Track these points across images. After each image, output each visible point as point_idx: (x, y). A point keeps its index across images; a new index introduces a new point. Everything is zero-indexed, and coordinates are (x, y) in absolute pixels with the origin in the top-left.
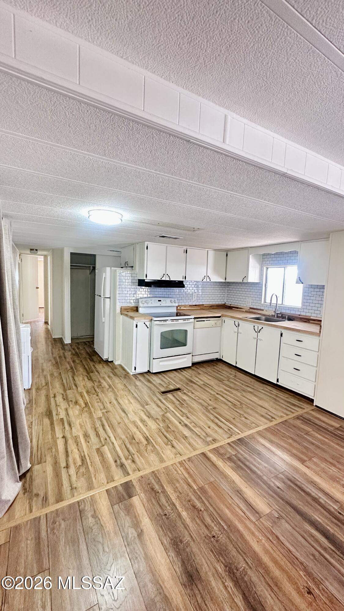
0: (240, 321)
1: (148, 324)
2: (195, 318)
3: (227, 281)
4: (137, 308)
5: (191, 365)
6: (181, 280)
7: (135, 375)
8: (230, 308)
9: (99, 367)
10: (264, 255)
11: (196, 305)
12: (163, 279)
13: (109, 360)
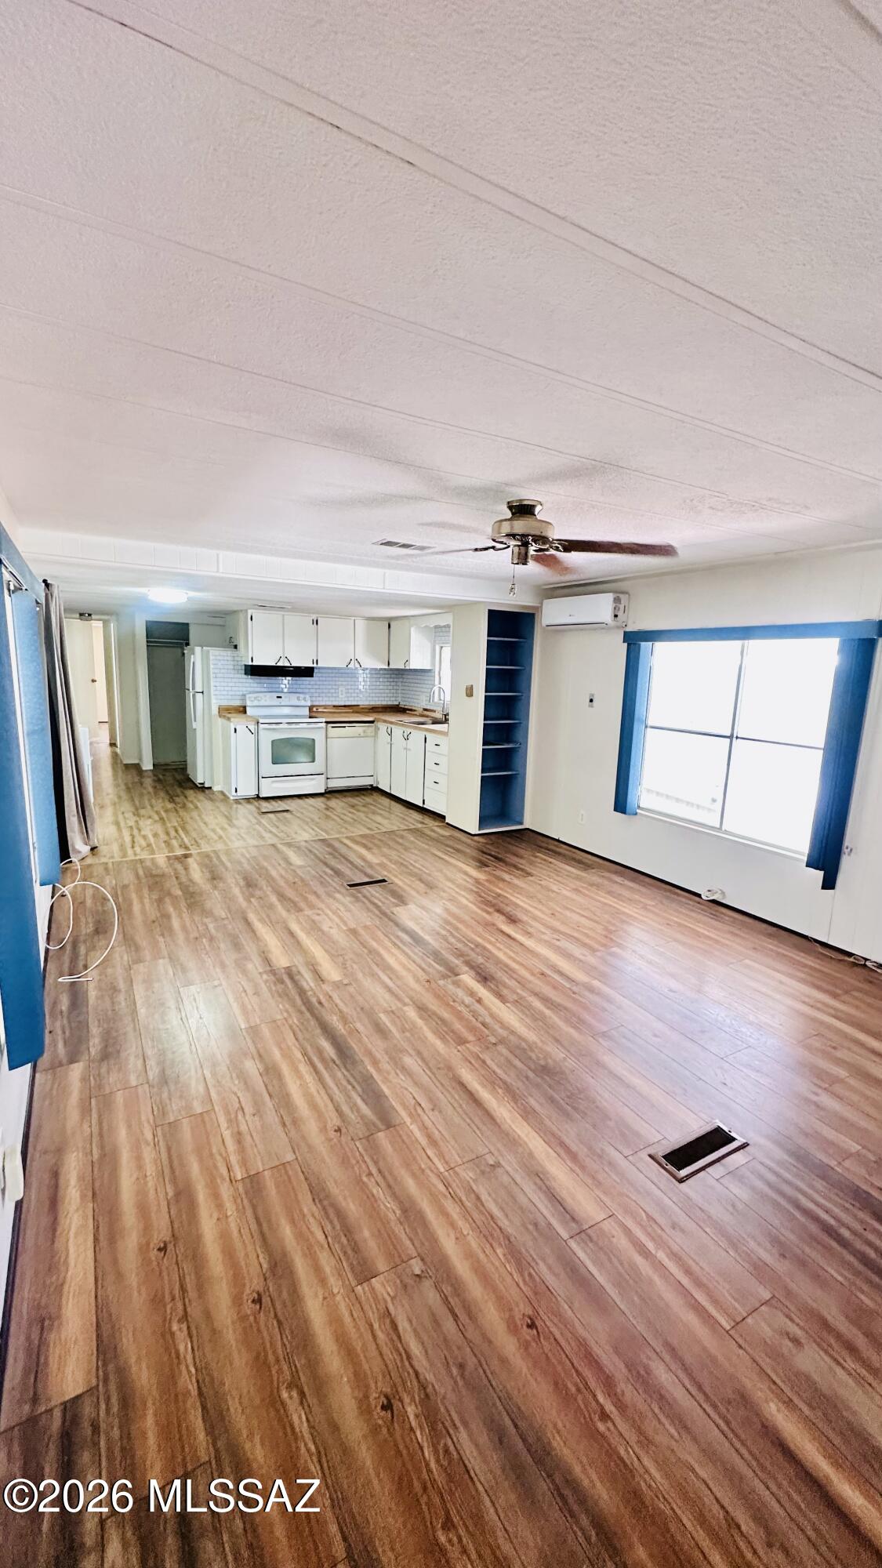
0: (393, 726)
1: (252, 727)
2: (327, 722)
3: (391, 667)
4: (245, 707)
5: (323, 791)
6: (311, 665)
7: (237, 801)
9: (190, 793)
10: (436, 627)
11: (345, 706)
12: (278, 664)
13: (206, 786)
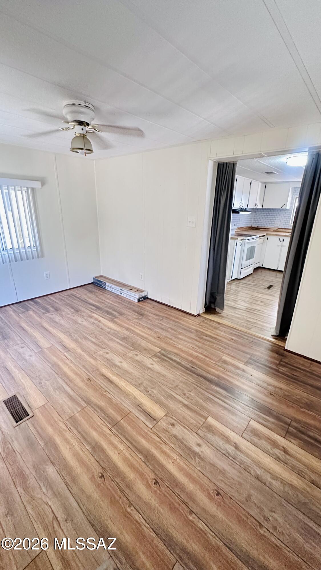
8: (257, 229)
